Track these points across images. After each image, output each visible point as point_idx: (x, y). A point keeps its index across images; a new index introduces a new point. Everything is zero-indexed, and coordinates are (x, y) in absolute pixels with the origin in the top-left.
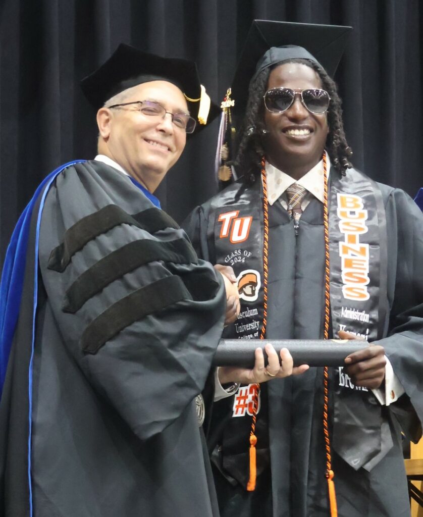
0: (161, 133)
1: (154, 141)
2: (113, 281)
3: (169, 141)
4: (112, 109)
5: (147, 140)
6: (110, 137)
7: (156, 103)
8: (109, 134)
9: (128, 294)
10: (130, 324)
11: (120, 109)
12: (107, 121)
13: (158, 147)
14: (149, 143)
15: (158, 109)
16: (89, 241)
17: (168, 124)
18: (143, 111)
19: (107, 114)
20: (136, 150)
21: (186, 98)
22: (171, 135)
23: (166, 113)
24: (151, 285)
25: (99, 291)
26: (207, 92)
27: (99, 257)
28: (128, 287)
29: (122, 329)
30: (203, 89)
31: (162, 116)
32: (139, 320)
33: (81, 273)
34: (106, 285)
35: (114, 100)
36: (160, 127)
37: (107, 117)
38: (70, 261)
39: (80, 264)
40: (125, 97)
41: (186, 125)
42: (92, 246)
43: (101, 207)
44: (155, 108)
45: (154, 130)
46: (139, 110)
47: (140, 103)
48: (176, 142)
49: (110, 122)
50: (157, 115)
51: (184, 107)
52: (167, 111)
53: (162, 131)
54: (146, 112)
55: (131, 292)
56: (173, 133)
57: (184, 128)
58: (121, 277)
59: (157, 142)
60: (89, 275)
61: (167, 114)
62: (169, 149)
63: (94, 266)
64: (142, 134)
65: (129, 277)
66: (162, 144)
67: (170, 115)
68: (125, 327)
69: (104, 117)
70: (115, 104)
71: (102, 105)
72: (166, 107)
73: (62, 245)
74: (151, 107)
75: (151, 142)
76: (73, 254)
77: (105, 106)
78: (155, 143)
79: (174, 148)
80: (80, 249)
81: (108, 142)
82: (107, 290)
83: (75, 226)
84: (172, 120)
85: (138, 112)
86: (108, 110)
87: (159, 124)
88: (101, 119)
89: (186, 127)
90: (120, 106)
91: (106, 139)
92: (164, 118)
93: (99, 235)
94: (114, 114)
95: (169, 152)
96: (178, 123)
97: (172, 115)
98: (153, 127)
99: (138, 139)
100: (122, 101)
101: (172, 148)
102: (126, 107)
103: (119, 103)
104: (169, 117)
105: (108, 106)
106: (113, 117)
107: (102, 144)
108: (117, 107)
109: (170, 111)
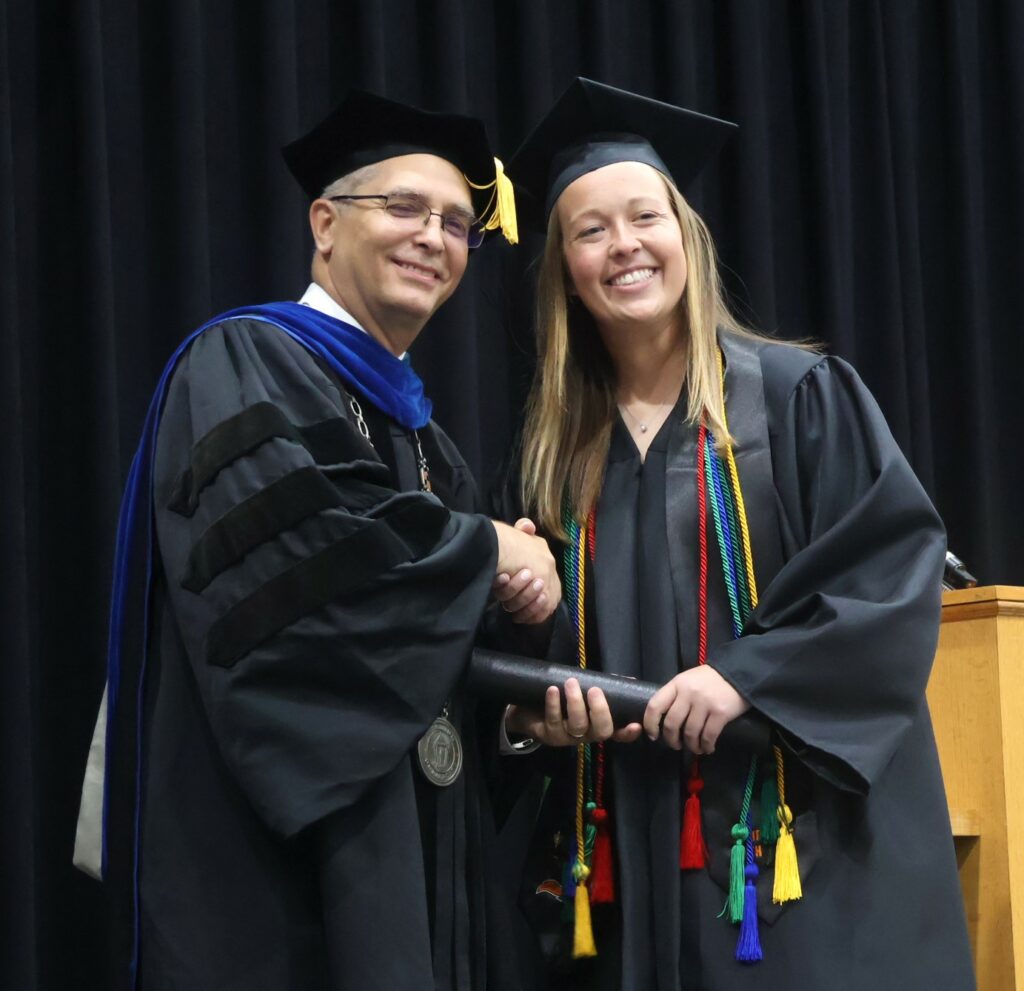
0: (421, 249)
1: (409, 264)
2: (262, 543)
3: (437, 263)
4: (336, 202)
5: (398, 262)
6: (333, 252)
7: (413, 196)
8: (332, 248)
9: (288, 568)
10: (294, 622)
11: (348, 204)
12: (328, 222)
13: (417, 274)
15: (416, 206)
16: (222, 468)
17: (434, 234)
18: (391, 210)
19: (328, 210)
20: (378, 279)
21: (467, 183)
22: (440, 252)
23: (431, 214)
24: (327, 551)
26: (507, 172)
28: (287, 554)
29: (281, 630)
30: (499, 165)
31: (424, 219)
32: (307, 614)
34: (251, 551)
36: (419, 239)
37: (327, 216)
40: (357, 183)
41: (467, 230)
43: (248, 405)
44: (412, 204)
45: (409, 245)
46: (383, 209)
47: (384, 199)
48: (450, 263)
49: (333, 225)
50: (415, 217)
51: (463, 199)
52: (433, 211)
53: (423, 245)
54: (395, 212)
55: (294, 564)
56: (444, 248)
57: (464, 236)
58: (275, 537)
59: (415, 266)
61: (432, 216)
62: (437, 276)
64: (389, 251)
65: (288, 537)
66: (423, 269)
67: (438, 218)
68: (286, 626)
69: (323, 215)
70: (341, 194)
71: (318, 197)
72: (430, 204)
74: (404, 203)
77: (325, 195)
78: (411, 268)
79: (446, 275)
81: (329, 262)
82: (251, 559)
84: (443, 227)
85: (381, 211)
86: (329, 204)
87: (418, 233)
88: (317, 219)
89: (467, 235)
90: (350, 199)
91: (327, 256)
92: (427, 222)
94: (340, 211)
95: (438, 281)
96: (454, 229)
97: (442, 217)
98: (409, 237)
99: (380, 260)
100: (352, 190)
101: (442, 274)
102: (359, 202)
103: (348, 194)
104: (436, 220)
105: (331, 197)
106: (338, 216)
107: (319, 266)
108: (344, 200)
109: (438, 209)
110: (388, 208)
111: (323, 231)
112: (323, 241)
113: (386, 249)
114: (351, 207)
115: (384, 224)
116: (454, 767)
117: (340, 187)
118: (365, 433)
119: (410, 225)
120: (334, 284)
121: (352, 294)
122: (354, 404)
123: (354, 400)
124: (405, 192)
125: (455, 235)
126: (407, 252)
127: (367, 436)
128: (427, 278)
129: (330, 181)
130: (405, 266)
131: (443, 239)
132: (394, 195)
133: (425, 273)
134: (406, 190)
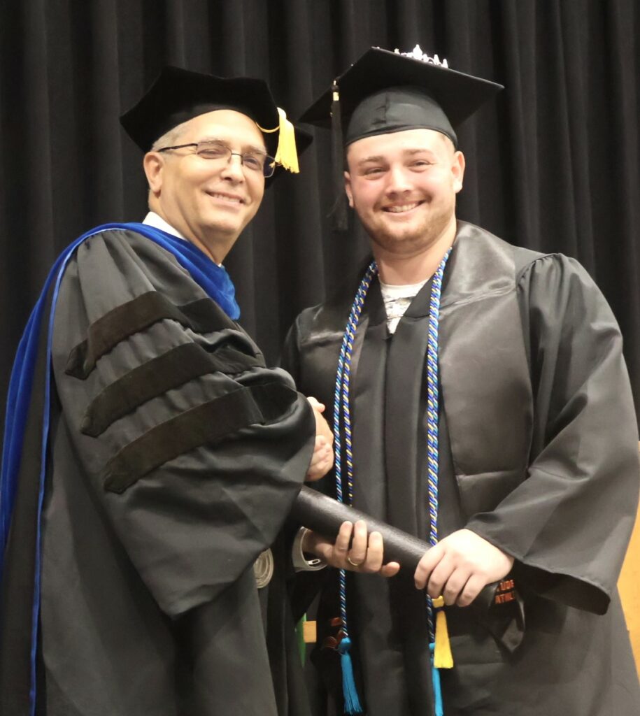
0: (227, 181)
1: (219, 194)
2: (151, 398)
3: (240, 191)
4: (162, 153)
5: (210, 193)
6: (162, 191)
7: (217, 142)
8: (161, 187)
9: (172, 418)
10: (172, 458)
11: (171, 153)
12: (158, 169)
13: (225, 201)
14: (213, 196)
15: (220, 149)
16: (120, 341)
17: (236, 169)
18: (202, 154)
19: (157, 160)
20: (196, 208)
21: (259, 129)
22: (241, 182)
23: (232, 154)
24: (205, 406)
25: (131, 411)
27: (133, 364)
28: (172, 407)
29: (162, 464)
30: (282, 113)
31: (227, 158)
32: (184, 453)
33: (108, 384)
34: (141, 404)
35: (163, 141)
36: (225, 174)
37: (156, 164)
38: (95, 367)
39: (107, 372)
40: (177, 136)
41: (262, 165)
42: (124, 349)
43: (138, 295)
45: (218, 180)
46: (195, 154)
47: (195, 146)
48: (250, 191)
49: (161, 170)
50: (222, 157)
51: (257, 142)
52: (233, 152)
53: (228, 179)
54: (205, 155)
55: (177, 415)
57: (260, 170)
58: (163, 395)
59: (224, 195)
60: (118, 389)
61: (233, 156)
62: (242, 201)
63: (125, 376)
64: (203, 186)
65: (173, 394)
66: (230, 197)
67: (239, 157)
68: (166, 461)
69: (153, 164)
70: (165, 147)
71: (149, 148)
72: (231, 147)
73: (85, 342)
74: (212, 148)
76: (99, 358)
77: (154, 148)
78: (221, 197)
79: (248, 199)
80: (108, 351)
81: (160, 198)
82: (142, 410)
83: (102, 319)
84: (242, 163)
86: (158, 155)
87: (223, 170)
88: (149, 167)
89: (262, 169)
90: (171, 150)
91: (158, 194)
92: (229, 161)
93: (133, 334)
94: (165, 159)
95: (242, 205)
96: (251, 164)
97: (242, 156)
98: (217, 174)
99: (198, 193)
100: (173, 142)
101: (245, 199)
102: (178, 151)
103: (170, 146)
104: (236, 159)
105: (157, 149)
106: (164, 164)
107: (153, 201)
108: (168, 150)
109: (237, 151)
110: (199, 153)
111: (154, 175)
112: (155, 182)
113: (201, 184)
114: (173, 155)
115: (197, 165)
116: (266, 575)
119: (217, 164)
124: (211, 140)
125: (252, 169)
126: (216, 185)
128: (234, 203)
129: (156, 137)
130: (216, 196)
131: (245, 177)
132: (203, 143)
133: (232, 200)
134: (212, 138)
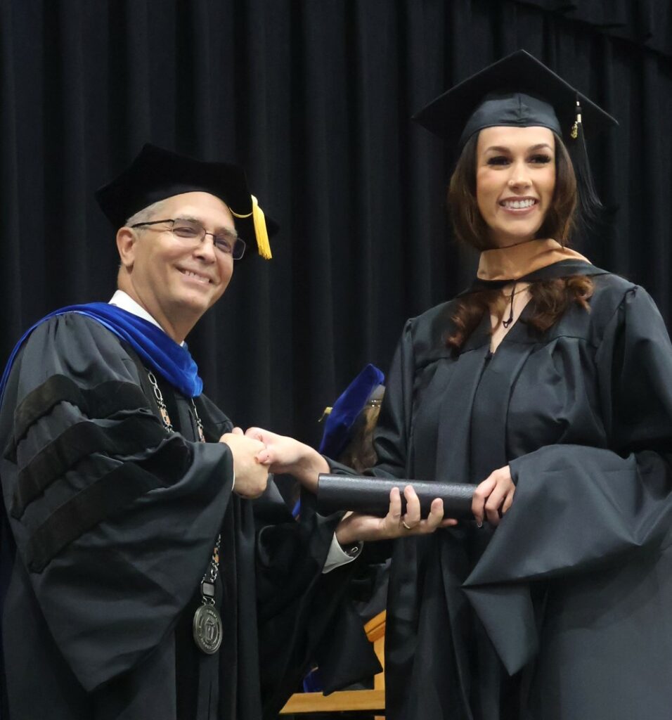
0: (199, 260)
1: (190, 271)
3: (211, 271)
4: (136, 228)
5: (182, 270)
6: (134, 266)
7: (192, 221)
8: (133, 263)
9: (72, 498)
10: (79, 537)
11: (145, 228)
12: (130, 244)
13: (196, 279)
14: (184, 273)
15: (194, 229)
16: (31, 425)
17: (208, 249)
18: (176, 232)
19: (130, 235)
20: (167, 282)
21: (232, 213)
22: (213, 262)
23: (207, 234)
26: (260, 205)
27: (38, 448)
28: (72, 487)
29: (70, 542)
30: (255, 200)
31: (201, 238)
32: (88, 531)
36: (198, 253)
37: (129, 239)
40: (152, 213)
41: (232, 248)
42: (33, 433)
44: (192, 228)
45: (190, 257)
46: (170, 231)
47: (172, 223)
48: (220, 271)
49: (134, 245)
50: (195, 237)
51: (228, 224)
52: (208, 232)
53: (201, 258)
54: (179, 233)
55: (76, 494)
56: (216, 260)
57: (230, 252)
58: (63, 476)
59: (195, 273)
61: (207, 235)
62: (211, 281)
64: (174, 262)
65: (71, 475)
66: (201, 276)
67: (211, 236)
68: (73, 540)
69: (126, 239)
70: (139, 222)
71: (123, 226)
72: (206, 227)
74: (187, 226)
75: (187, 273)
76: (18, 442)
77: (128, 224)
78: (192, 274)
79: (218, 280)
80: (24, 436)
81: (132, 273)
84: (214, 244)
85: (169, 232)
86: (131, 230)
87: (196, 248)
88: (122, 242)
89: (232, 251)
90: (146, 225)
91: (130, 268)
92: (203, 240)
94: (139, 235)
95: (211, 284)
96: (222, 246)
97: (214, 236)
98: (190, 252)
99: (168, 267)
100: (149, 218)
101: (215, 279)
102: (153, 226)
103: (145, 222)
104: (209, 239)
105: (132, 225)
106: (137, 239)
107: (124, 277)
108: (142, 226)
109: (211, 231)
110: (174, 230)
111: (126, 251)
112: (127, 257)
113: (172, 261)
114: (147, 231)
115: (171, 241)
116: (217, 642)
117: (139, 217)
118: (159, 397)
119: (191, 242)
120: (135, 289)
121: (148, 295)
122: (151, 376)
123: (151, 373)
124: (187, 219)
125: (223, 251)
126: (188, 262)
127: (162, 399)
128: (202, 282)
129: (131, 214)
131: (215, 253)
132: (179, 220)
133: (202, 278)
134: (188, 217)
